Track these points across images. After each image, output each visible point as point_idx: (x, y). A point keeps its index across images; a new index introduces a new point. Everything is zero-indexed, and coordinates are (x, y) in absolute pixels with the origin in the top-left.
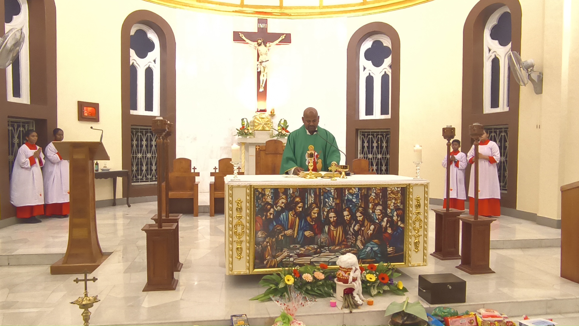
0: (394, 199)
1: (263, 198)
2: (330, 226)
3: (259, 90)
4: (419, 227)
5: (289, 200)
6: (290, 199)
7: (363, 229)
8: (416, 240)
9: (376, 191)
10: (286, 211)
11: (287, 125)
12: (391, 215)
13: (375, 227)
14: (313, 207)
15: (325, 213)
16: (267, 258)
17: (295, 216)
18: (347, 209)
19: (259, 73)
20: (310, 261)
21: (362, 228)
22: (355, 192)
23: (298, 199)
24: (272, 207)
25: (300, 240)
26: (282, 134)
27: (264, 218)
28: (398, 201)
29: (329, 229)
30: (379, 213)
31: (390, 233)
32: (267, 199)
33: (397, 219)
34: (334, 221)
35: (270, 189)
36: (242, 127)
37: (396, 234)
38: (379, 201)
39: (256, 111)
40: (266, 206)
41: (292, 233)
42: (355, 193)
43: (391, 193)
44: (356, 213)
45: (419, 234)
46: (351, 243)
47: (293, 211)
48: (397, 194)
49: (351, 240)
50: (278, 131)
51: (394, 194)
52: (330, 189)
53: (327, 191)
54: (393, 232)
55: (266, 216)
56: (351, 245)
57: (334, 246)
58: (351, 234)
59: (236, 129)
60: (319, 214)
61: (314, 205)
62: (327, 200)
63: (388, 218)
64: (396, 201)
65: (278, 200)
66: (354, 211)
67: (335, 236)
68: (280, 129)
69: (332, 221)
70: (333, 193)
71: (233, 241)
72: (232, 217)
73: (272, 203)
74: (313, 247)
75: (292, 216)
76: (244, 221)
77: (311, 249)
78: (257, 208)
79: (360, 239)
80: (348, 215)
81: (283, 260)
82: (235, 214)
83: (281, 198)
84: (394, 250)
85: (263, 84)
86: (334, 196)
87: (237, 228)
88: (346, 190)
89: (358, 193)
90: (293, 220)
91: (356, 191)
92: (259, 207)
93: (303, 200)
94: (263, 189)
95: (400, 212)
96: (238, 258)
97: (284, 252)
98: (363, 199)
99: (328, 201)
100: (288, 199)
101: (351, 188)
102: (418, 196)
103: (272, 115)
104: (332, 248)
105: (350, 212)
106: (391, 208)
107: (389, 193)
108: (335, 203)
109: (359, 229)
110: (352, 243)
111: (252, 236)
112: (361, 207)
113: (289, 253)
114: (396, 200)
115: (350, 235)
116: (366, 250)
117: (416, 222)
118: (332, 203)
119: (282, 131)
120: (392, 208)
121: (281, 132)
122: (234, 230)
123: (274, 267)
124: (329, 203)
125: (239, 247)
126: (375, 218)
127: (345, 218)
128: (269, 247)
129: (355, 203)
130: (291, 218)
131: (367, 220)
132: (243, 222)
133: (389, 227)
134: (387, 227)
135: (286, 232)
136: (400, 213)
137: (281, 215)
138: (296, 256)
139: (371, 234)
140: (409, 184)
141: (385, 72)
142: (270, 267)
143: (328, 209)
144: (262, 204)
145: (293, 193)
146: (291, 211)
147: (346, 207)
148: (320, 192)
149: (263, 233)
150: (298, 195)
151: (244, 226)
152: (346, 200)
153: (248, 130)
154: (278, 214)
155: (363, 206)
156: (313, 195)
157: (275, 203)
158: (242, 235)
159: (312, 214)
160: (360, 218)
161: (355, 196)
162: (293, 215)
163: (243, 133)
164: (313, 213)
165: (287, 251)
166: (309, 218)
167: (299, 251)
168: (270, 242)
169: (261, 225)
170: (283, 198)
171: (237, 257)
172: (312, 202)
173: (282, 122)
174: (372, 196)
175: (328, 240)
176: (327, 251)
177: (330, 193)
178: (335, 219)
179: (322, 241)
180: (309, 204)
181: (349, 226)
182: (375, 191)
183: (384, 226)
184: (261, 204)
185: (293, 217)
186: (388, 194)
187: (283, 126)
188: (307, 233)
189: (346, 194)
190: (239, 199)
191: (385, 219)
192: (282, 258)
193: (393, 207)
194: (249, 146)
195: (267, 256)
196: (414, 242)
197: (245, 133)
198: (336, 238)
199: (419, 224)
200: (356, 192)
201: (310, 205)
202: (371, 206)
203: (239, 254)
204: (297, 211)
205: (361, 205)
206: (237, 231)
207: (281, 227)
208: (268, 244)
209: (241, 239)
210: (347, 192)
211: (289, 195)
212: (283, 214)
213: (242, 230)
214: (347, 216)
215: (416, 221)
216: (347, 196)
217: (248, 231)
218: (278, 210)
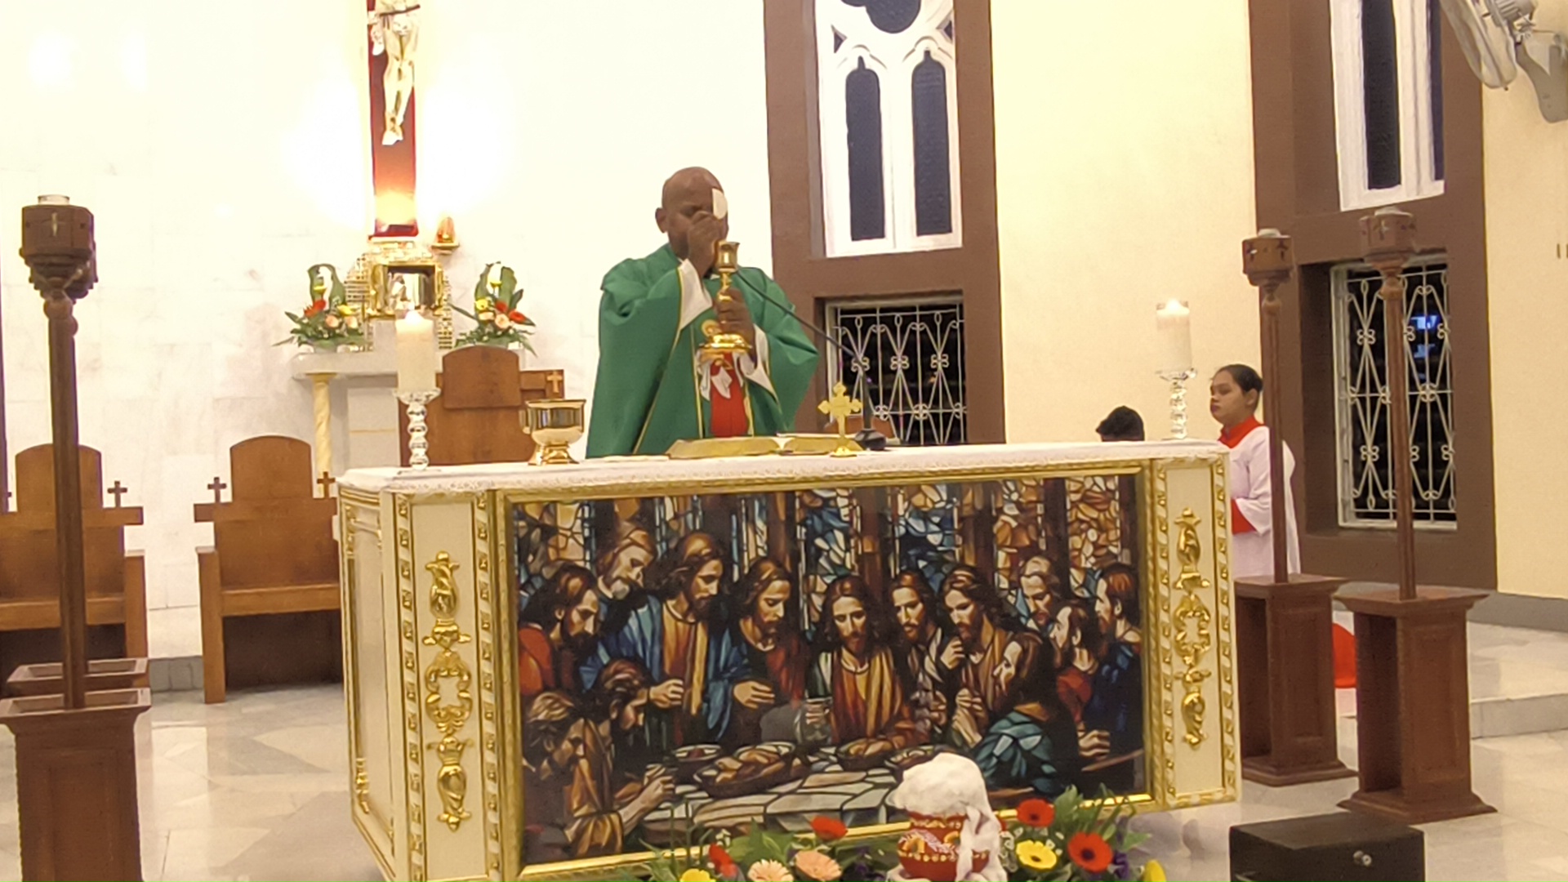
0: (1094, 525)
1: (547, 546)
2: (840, 655)
3: (381, 138)
4: (1197, 640)
5: (661, 549)
6: (664, 545)
7: (975, 659)
8: (1188, 693)
9: (1020, 496)
10: (652, 600)
11: (517, 289)
12: (1087, 594)
13: (1025, 651)
14: (765, 576)
15: (818, 601)
16: (577, 814)
17: (691, 620)
18: (908, 577)
19: (378, 64)
20: (765, 814)
21: (973, 658)
22: (934, 503)
23: (698, 545)
24: (590, 583)
25: (718, 725)
26: (496, 328)
27: (555, 634)
28: (1114, 534)
29: (837, 668)
30: (1036, 587)
31: (1085, 673)
32: (565, 548)
33: (1112, 612)
34: (855, 634)
35: (577, 505)
36: (311, 303)
37: (1110, 672)
38: (1034, 538)
39: (372, 232)
40: (563, 580)
41: (682, 694)
42: (938, 506)
43: (1081, 500)
44: (942, 594)
45: (1201, 667)
46: (928, 722)
47: (682, 597)
48: (1105, 507)
49: (931, 711)
50: (476, 318)
51: (1092, 505)
52: (833, 494)
53: (819, 503)
54: (1096, 666)
55: (566, 624)
56: (932, 731)
57: (861, 741)
58: (929, 685)
59: (288, 314)
60: (792, 605)
61: (769, 569)
62: (819, 542)
63: (1073, 607)
64: (1104, 536)
65: (616, 550)
66: (935, 586)
67: (863, 696)
68: (487, 310)
69: (846, 633)
70: (844, 512)
71: (425, 743)
72: (413, 638)
73: (588, 566)
74: (774, 749)
75: (677, 619)
76: (467, 654)
77: (765, 761)
78: (522, 593)
79: (968, 705)
80: (912, 605)
81: (649, 818)
82: (428, 623)
83: (627, 541)
84: (1107, 743)
85: (396, 109)
86: (851, 523)
87: (438, 688)
88: (900, 498)
89: (949, 506)
90: (683, 638)
91: (942, 500)
92: (533, 587)
93: (723, 550)
94: (548, 508)
95: (1121, 580)
96: (447, 821)
97: (651, 779)
98: (971, 534)
99: (826, 547)
100: (658, 547)
101: (918, 489)
102: (1186, 509)
103: (446, 246)
104: (853, 748)
105: (919, 592)
106: (1083, 565)
107: (1072, 502)
108: (856, 553)
109: (962, 663)
110: (934, 722)
111: (508, 720)
112: (962, 565)
113: (671, 786)
114: (1101, 529)
115: (927, 691)
116: (994, 748)
117: (1187, 621)
118: (842, 554)
119: (495, 315)
120: (1089, 565)
121: (491, 322)
122: (424, 693)
123: (609, 850)
124: (832, 555)
125: (452, 773)
126: (1024, 613)
127: (902, 615)
128: (584, 763)
129: (940, 549)
130: (673, 630)
131: (991, 620)
132: (463, 658)
133: (1080, 645)
134: (1072, 647)
135: (655, 692)
136: (1120, 587)
137: (628, 616)
138: (704, 794)
139: (1012, 682)
140: (1152, 460)
141: (927, 53)
142: (595, 851)
143: (829, 580)
144: (544, 571)
145: (676, 516)
146: (672, 598)
147: (904, 568)
148: (790, 508)
149: (556, 701)
150: (698, 527)
151: (469, 675)
152: (901, 538)
153: (341, 315)
154: (617, 612)
155: (970, 562)
156: (760, 524)
157: (602, 567)
158: (462, 714)
159: (763, 604)
160: (962, 612)
161: (936, 519)
162: (679, 616)
163: (320, 328)
164: (767, 600)
165: (664, 775)
166: (749, 623)
167: (713, 773)
168: (589, 741)
169: (547, 667)
170: (634, 543)
171: (446, 816)
172: (761, 553)
173: (494, 276)
174: (1004, 518)
175: (832, 718)
176: (832, 763)
177: (831, 513)
178: (859, 622)
179: (808, 721)
180: (749, 561)
181: (918, 650)
182: (1015, 497)
183: (1060, 645)
184: (540, 574)
185: (680, 624)
186: (1069, 506)
187: (497, 294)
188: (747, 692)
189: (901, 512)
190: (441, 556)
191: (1064, 614)
192: (642, 810)
193: (1093, 560)
194: (350, 391)
195: (575, 806)
196: (1183, 703)
197: (331, 330)
198: (865, 704)
199: (1197, 630)
200: (942, 504)
201: (750, 570)
202: (1005, 562)
203: (455, 805)
204: (698, 596)
205: (962, 557)
206: (438, 700)
207: (632, 671)
208: (580, 752)
209: (460, 736)
210: (902, 507)
211: (660, 527)
212: (640, 611)
213: (464, 695)
214: (909, 610)
215: (1184, 614)
216: (903, 522)
217: (488, 698)
218: (614, 596)
